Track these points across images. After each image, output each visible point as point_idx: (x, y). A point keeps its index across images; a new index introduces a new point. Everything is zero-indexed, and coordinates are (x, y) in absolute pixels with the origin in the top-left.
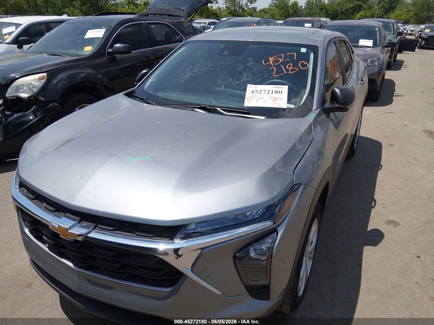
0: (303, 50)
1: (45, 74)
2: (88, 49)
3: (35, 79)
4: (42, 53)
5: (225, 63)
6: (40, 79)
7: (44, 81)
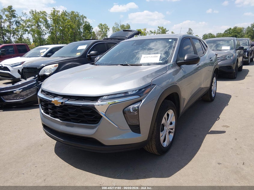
0: (170, 40)
1: (58, 64)
2: (78, 54)
3: (53, 66)
4: (57, 57)
5: (134, 48)
6: (55, 66)
7: (57, 67)
